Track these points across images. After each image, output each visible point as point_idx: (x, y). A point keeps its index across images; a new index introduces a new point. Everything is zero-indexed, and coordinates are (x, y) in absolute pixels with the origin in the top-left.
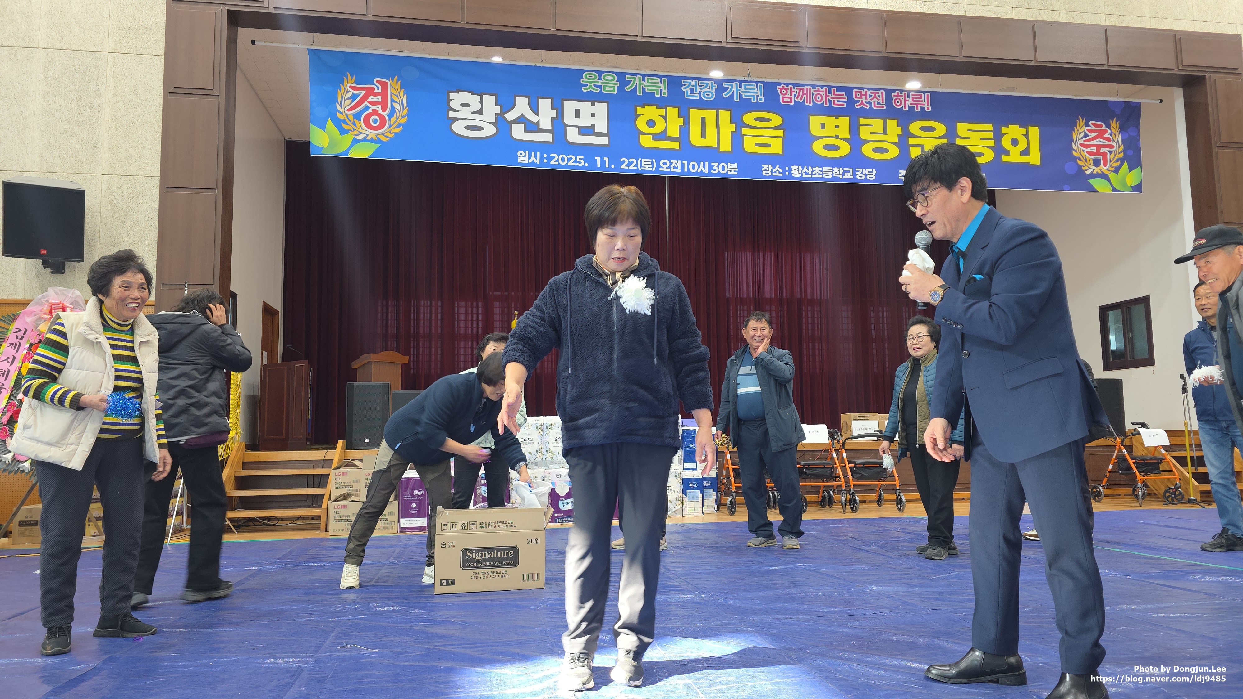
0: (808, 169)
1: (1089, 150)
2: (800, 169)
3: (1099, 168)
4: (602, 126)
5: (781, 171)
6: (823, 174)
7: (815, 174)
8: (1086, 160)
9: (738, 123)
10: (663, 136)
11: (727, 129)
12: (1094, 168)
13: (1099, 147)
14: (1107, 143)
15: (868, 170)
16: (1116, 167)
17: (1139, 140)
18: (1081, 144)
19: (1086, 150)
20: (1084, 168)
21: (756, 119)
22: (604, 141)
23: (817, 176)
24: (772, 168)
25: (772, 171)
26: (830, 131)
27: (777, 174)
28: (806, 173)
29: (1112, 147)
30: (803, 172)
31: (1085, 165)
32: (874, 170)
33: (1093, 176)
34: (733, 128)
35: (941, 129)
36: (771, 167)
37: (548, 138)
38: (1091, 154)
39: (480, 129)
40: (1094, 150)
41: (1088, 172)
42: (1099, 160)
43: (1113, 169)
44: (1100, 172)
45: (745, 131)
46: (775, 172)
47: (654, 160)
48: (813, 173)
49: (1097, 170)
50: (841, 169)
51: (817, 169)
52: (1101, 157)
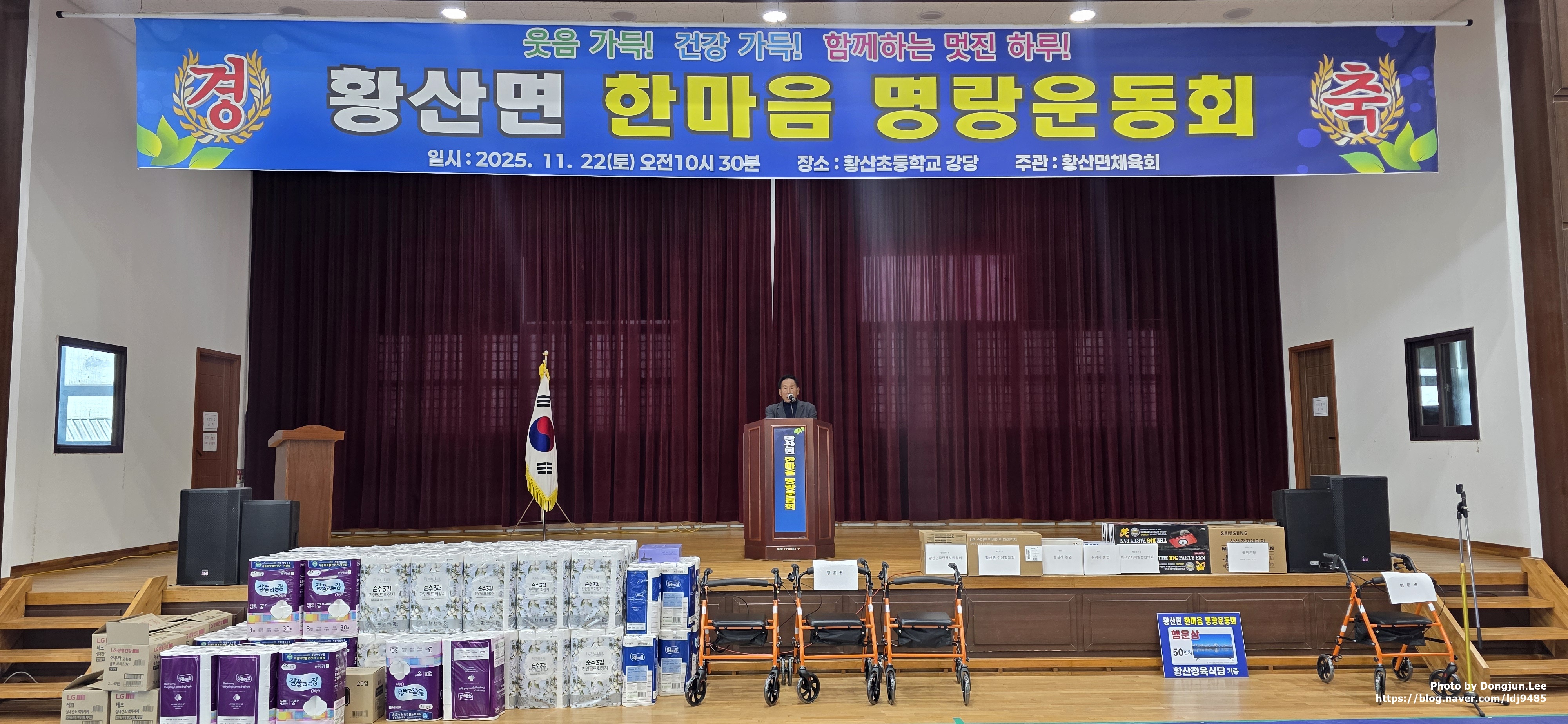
0: (869, 159)
1: (1341, 107)
2: (857, 160)
3: (1361, 135)
4: (553, 109)
5: (827, 163)
6: (893, 166)
7: (881, 167)
8: (1336, 124)
9: (761, 93)
10: (646, 119)
11: (744, 104)
12: (1352, 135)
13: (1358, 102)
14: (1373, 94)
15: (965, 157)
16: (1390, 133)
17: (1432, 87)
18: (1325, 100)
19: (1335, 108)
20: (1333, 137)
21: (789, 87)
22: (556, 129)
23: (884, 169)
24: (813, 160)
25: (813, 166)
26: (906, 98)
27: (822, 168)
28: (867, 166)
29: (1385, 100)
30: (862, 163)
31: (1335, 132)
32: (975, 157)
33: (1350, 148)
34: (753, 102)
35: (1086, 87)
36: (811, 159)
37: (473, 128)
38: (1345, 113)
39: (375, 119)
40: (1350, 106)
41: (1342, 143)
42: (1361, 122)
43: (1385, 136)
44: (1362, 142)
45: (772, 106)
46: (818, 166)
47: (631, 155)
48: (879, 164)
49: (1357, 138)
50: (922, 156)
51: (884, 158)
52: (1364, 118)
